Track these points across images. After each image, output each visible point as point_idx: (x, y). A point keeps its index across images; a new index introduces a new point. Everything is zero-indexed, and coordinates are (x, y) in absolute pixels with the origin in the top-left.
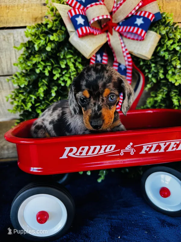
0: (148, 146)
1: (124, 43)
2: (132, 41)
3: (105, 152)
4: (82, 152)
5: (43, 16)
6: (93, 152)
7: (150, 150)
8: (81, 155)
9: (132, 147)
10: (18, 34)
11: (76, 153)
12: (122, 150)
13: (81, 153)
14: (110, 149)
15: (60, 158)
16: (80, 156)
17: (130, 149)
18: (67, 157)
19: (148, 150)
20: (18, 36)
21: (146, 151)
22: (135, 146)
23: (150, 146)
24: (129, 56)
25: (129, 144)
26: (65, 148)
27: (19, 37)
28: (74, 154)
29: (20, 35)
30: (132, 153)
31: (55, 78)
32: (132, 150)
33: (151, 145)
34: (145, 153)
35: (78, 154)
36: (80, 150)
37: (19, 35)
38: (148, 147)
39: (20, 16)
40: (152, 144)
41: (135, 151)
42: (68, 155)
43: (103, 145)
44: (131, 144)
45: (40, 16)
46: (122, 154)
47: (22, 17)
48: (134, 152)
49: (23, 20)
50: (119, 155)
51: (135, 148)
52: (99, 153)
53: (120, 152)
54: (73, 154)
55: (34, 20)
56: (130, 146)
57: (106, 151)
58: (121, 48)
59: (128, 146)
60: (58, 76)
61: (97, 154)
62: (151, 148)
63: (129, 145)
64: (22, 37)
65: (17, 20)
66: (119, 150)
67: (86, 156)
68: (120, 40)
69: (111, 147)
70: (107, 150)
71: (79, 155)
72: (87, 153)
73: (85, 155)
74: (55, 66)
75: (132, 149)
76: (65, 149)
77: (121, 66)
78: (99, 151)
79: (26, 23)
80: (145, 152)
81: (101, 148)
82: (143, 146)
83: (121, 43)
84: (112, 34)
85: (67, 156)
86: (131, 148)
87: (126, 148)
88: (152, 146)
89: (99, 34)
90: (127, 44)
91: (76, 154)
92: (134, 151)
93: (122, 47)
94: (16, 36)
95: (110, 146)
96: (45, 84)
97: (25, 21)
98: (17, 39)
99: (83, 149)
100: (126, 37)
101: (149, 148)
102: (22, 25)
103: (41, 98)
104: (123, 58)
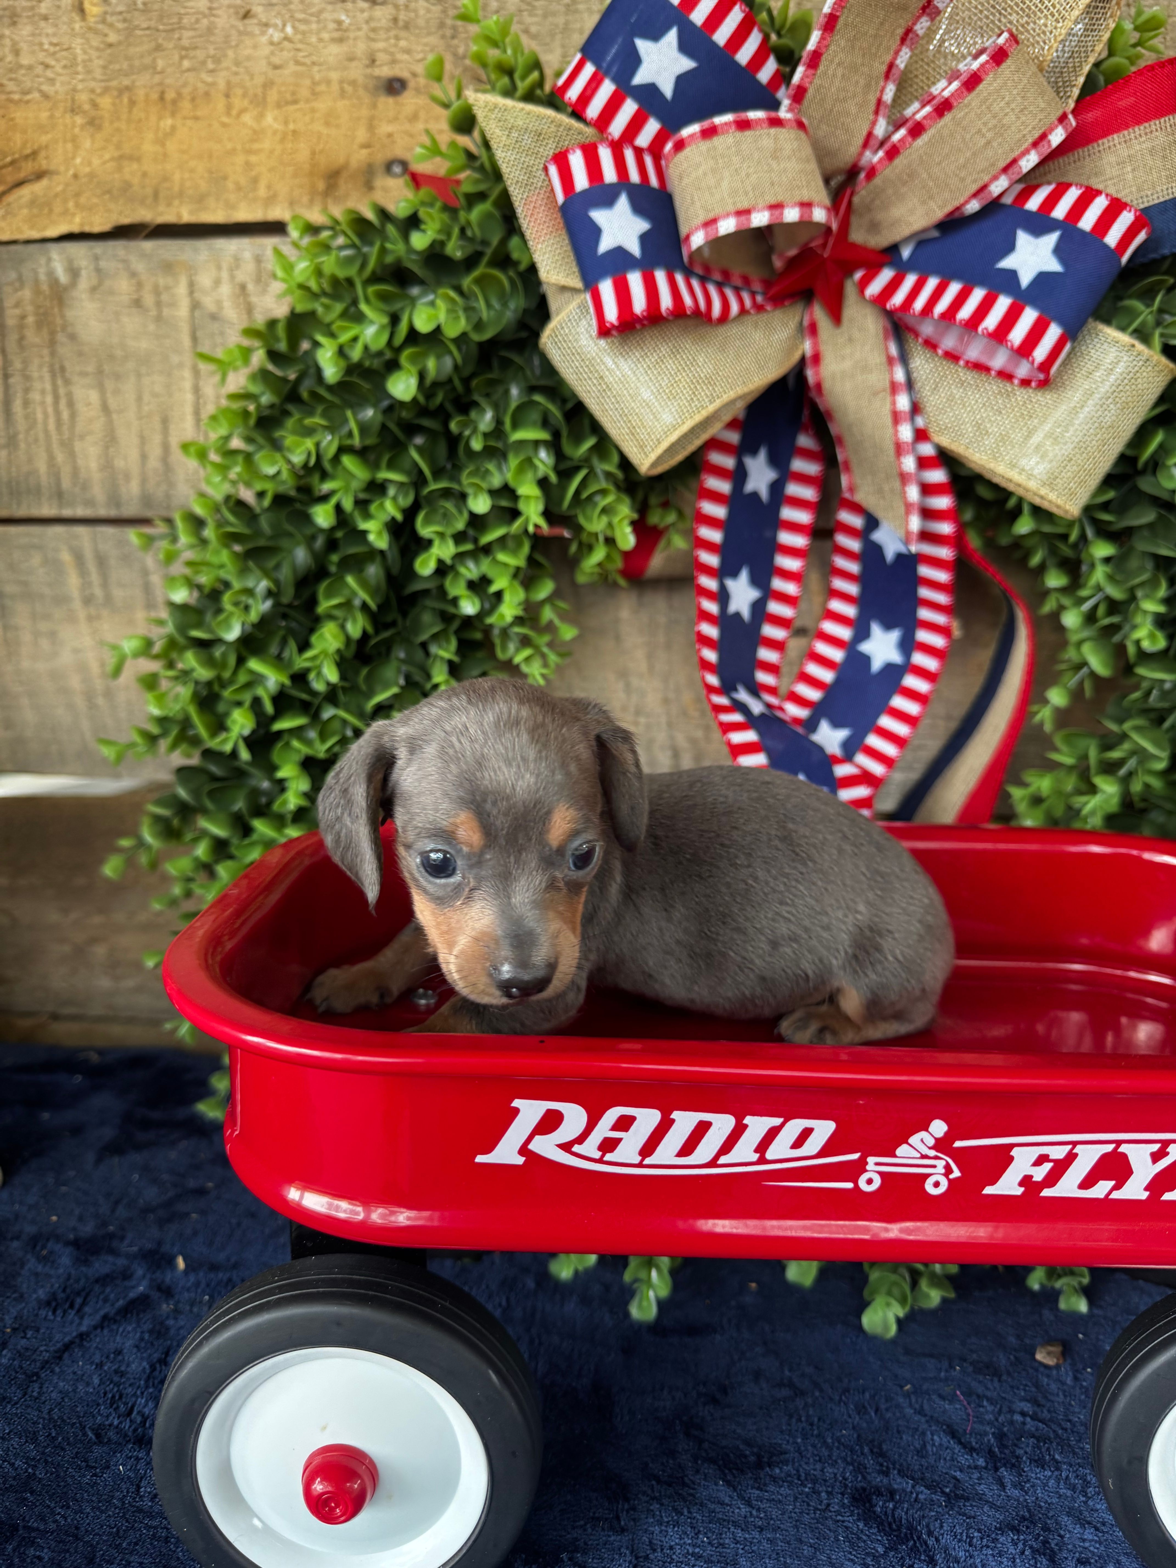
0: (1044, 1150)
1: (910, 384)
2: (970, 376)
3: (762, 1160)
4: (619, 1140)
5: (381, 157)
6: (688, 1148)
7: (1052, 1179)
8: (608, 1157)
9: (942, 1145)
10: (219, 268)
11: (581, 1139)
12: (871, 1160)
13: (609, 1145)
14: (799, 1143)
15: (480, 1159)
16: (600, 1161)
17: (924, 1157)
18: (520, 1160)
19: (1039, 1174)
20: (217, 282)
21: (1026, 1181)
22: (958, 1144)
23: (1059, 1153)
24: (937, 476)
25: (926, 1129)
26: (517, 1103)
27: (225, 290)
28: (566, 1147)
29: (232, 277)
30: (937, 1184)
31: (425, 566)
32: (940, 1164)
33: (1068, 1147)
34: (1019, 1191)
35: (590, 1147)
36: (604, 1129)
37: (225, 275)
38: (1041, 1160)
39: (240, 159)
40: (1075, 1144)
41: (956, 1173)
42: (531, 1147)
43: (754, 1114)
44: (939, 1128)
45: (360, 157)
46: (870, 1182)
47: (248, 165)
48: (949, 1180)
49: (255, 181)
50: (849, 1185)
51: (959, 1156)
52: (723, 1160)
53: (860, 1167)
54: (561, 1146)
55: (321, 185)
56: (931, 1142)
57: (769, 1155)
58: (888, 420)
59: (914, 1140)
60: (444, 550)
61: (713, 1163)
62: (1061, 1167)
63: (923, 1134)
64: (243, 287)
65: (218, 179)
66: (855, 1156)
67: (640, 1165)
68: (890, 361)
69: (806, 1133)
70: (779, 1149)
71: (597, 1155)
72: (648, 1149)
73: (637, 1159)
74: (433, 486)
75: (936, 1158)
76: (516, 1111)
77: (878, 536)
78: (727, 1146)
79: (270, 200)
80: (1021, 1184)
81: (739, 1130)
82: (1012, 1146)
83: (894, 388)
84: (836, 316)
85: (524, 1150)
86: (932, 1153)
87: (902, 1150)
88: (1071, 1157)
89: (743, 311)
90: (932, 400)
91: (576, 1148)
92: (948, 1170)
93: (896, 417)
94: (205, 280)
95: (796, 1126)
96: (357, 603)
97: (262, 192)
98: (208, 302)
99: (625, 1123)
100: (931, 345)
101: (1048, 1166)
102: (244, 214)
103: (319, 686)
104: (897, 484)
